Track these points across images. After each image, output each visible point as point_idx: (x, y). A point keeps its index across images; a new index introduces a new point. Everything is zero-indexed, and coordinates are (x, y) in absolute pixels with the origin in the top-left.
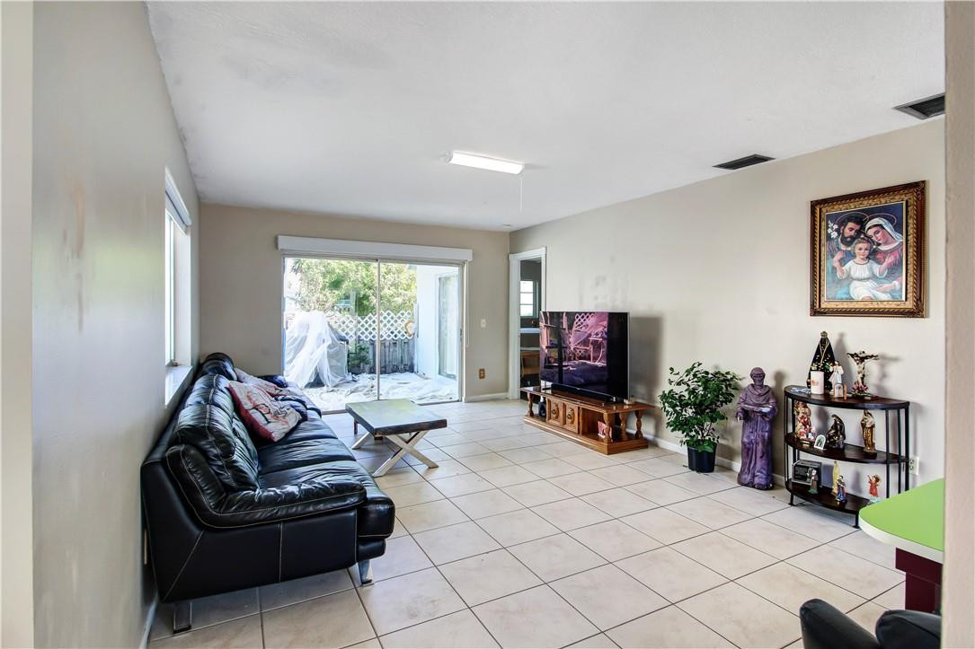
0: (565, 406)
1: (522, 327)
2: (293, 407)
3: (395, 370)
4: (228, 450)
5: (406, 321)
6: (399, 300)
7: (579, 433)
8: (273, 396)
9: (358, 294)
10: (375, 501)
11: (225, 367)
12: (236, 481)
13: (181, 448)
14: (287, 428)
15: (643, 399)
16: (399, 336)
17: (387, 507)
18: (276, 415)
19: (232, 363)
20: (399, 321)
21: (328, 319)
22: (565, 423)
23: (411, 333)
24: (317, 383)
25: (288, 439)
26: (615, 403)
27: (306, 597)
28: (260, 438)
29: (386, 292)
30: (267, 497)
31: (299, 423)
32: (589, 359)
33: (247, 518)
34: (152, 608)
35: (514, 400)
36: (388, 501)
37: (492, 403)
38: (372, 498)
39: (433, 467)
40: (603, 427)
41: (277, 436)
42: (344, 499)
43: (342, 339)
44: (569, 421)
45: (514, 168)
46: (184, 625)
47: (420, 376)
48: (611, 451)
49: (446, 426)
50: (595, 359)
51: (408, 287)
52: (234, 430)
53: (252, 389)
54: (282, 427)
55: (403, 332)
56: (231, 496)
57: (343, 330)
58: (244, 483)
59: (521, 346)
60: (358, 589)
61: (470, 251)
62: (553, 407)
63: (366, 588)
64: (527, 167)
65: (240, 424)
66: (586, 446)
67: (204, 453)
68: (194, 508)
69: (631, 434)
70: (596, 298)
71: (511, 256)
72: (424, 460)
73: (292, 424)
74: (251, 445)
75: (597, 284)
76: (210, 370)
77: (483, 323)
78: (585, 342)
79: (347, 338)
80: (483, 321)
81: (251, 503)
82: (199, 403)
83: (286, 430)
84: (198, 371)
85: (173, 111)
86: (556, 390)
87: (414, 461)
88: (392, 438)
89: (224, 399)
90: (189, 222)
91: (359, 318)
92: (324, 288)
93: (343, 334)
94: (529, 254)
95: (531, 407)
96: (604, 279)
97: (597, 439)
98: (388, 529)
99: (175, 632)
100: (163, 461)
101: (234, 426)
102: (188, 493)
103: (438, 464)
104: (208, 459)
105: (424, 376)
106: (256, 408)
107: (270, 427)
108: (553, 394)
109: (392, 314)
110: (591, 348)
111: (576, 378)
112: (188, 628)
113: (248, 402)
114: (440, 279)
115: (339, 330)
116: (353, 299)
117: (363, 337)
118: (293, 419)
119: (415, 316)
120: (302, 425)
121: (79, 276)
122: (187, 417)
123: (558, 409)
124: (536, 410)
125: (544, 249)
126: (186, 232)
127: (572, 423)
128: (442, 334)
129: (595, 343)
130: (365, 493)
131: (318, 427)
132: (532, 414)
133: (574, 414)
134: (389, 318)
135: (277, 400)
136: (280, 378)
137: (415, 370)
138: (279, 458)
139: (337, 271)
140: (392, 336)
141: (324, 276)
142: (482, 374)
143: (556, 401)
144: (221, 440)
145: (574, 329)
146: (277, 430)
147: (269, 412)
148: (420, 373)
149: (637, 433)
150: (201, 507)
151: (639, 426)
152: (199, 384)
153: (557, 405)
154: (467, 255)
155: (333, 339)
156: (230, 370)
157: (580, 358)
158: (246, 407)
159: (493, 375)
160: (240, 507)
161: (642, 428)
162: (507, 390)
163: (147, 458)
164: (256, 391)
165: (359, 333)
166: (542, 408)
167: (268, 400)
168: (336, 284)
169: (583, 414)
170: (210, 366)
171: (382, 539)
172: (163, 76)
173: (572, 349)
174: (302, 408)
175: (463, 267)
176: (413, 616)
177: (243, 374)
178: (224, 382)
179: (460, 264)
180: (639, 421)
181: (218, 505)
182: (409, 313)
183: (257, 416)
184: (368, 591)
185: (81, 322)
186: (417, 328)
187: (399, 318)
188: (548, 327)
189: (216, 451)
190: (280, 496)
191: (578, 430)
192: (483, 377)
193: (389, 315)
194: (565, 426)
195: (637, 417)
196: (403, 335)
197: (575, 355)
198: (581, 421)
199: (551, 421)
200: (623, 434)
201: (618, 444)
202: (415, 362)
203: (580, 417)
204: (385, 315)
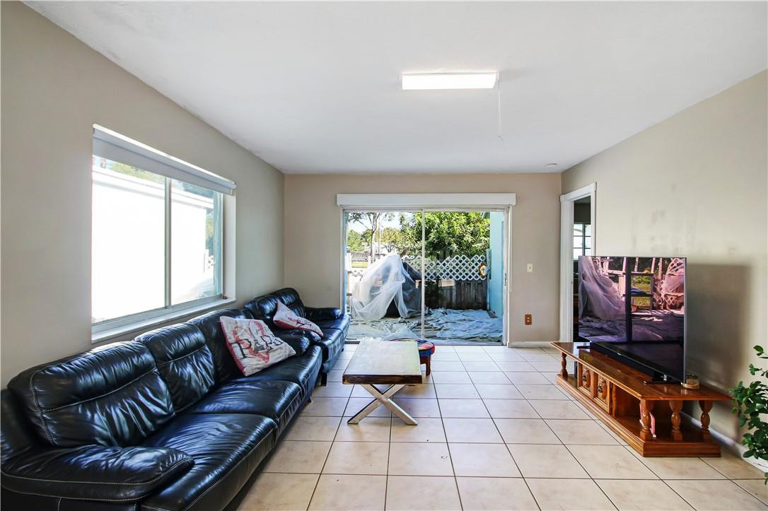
0: (596, 376)
5: (480, 265)
6: (478, 246)
7: (610, 413)
15: (718, 381)
16: (473, 277)
18: (255, 350)
20: (473, 265)
22: (596, 395)
23: (484, 274)
37: (537, 351)
41: (249, 371)
44: (600, 394)
45: (485, 80)
47: (491, 314)
48: (648, 452)
54: (258, 363)
55: (477, 274)
61: (513, 196)
62: (584, 372)
66: (619, 434)
70: (653, 239)
71: (563, 197)
73: (274, 360)
75: (654, 221)
77: (530, 268)
80: (530, 266)
83: (265, 365)
86: (594, 350)
90: (233, 186)
91: (438, 262)
94: (578, 194)
95: (565, 365)
105: (494, 315)
106: (238, 342)
107: (245, 362)
109: (467, 259)
113: (232, 337)
117: (440, 277)
118: (278, 355)
119: (488, 260)
123: (589, 377)
125: (593, 185)
127: (604, 398)
132: (565, 375)
133: (605, 387)
134: (464, 262)
136: (337, 310)
137: (488, 308)
142: (528, 320)
143: (587, 367)
146: (250, 365)
147: (249, 347)
148: (492, 311)
153: (588, 371)
154: (510, 199)
155: (406, 278)
157: (672, 307)
158: (229, 341)
159: (541, 323)
161: (710, 422)
162: (558, 338)
164: (243, 326)
169: (616, 394)
175: (508, 212)
179: (506, 209)
180: (706, 412)
182: (482, 258)
183: (236, 350)
186: (490, 270)
187: (473, 262)
191: (611, 409)
192: (530, 323)
193: (464, 258)
194: (596, 400)
195: (703, 410)
196: (477, 277)
197: (666, 303)
198: (614, 399)
199: (582, 389)
200: (676, 430)
201: (663, 445)
202: (488, 300)
203: (613, 395)
204: (461, 258)
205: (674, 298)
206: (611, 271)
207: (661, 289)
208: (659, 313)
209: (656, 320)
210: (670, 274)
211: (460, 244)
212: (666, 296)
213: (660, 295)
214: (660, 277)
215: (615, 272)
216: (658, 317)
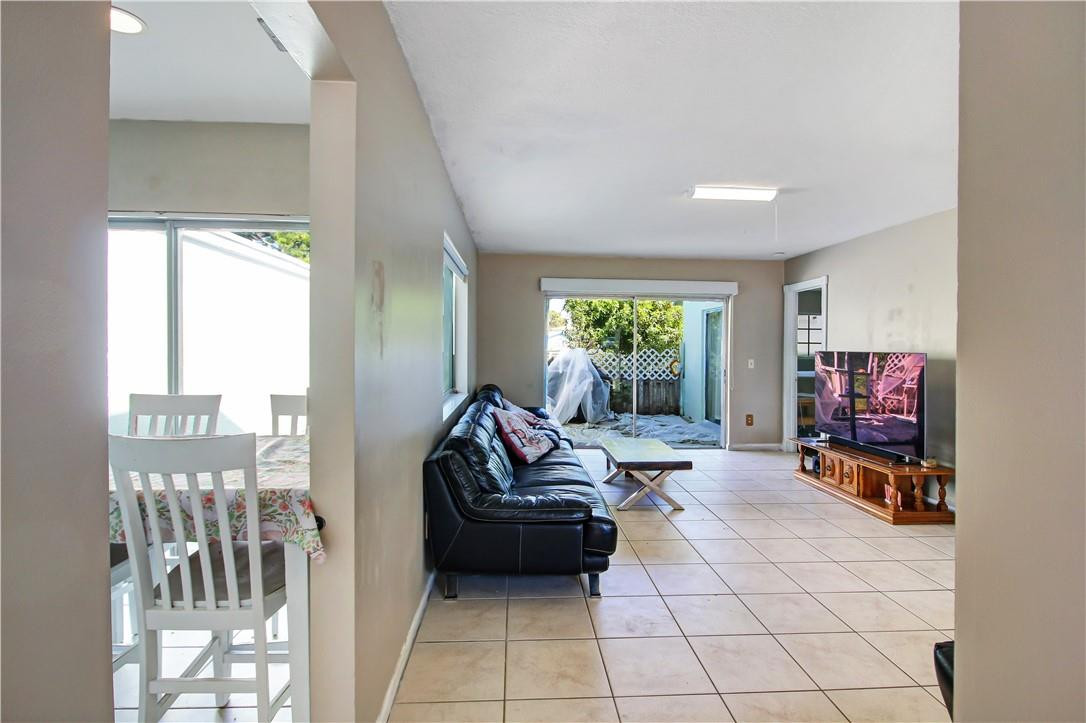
0: (841, 462)
1: (799, 370)
2: (546, 435)
3: (659, 411)
4: (484, 461)
5: (671, 360)
6: (666, 338)
7: (858, 495)
8: (531, 424)
9: (623, 331)
10: (600, 520)
11: (493, 396)
12: (490, 485)
13: (450, 452)
14: (540, 453)
16: (664, 376)
17: (609, 527)
18: (531, 440)
19: (501, 394)
20: (664, 360)
21: (592, 357)
22: (842, 482)
23: (676, 373)
24: (579, 418)
25: (542, 462)
26: (907, 464)
27: (543, 595)
28: (516, 458)
29: (652, 329)
30: (511, 501)
31: (551, 450)
32: (902, 413)
33: (496, 515)
34: (432, 577)
35: (789, 453)
36: (612, 523)
37: (761, 453)
38: (598, 518)
39: (679, 509)
40: (890, 490)
41: (531, 459)
42: (573, 512)
43: (605, 378)
44: (846, 480)
45: (767, 194)
46: (452, 594)
47: (686, 420)
48: (898, 520)
49: (691, 468)
50: (909, 412)
51: (676, 324)
52: (493, 447)
53: (514, 417)
54: (534, 451)
55: (668, 372)
56: (484, 495)
57: (606, 368)
58: (496, 489)
59: (799, 392)
60: (588, 599)
61: (735, 284)
62: (828, 462)
63: (595, 599)
64: (781, 192)
65: (500, 444)
66: (867, 511)
67: (466, 459)
68: (458, 499)
69: (932, 505)
70: (890, 335)
71: (786, 288)
72: (670, 501)
73: (545, 450)
74: (507, 462)
75: (891, 318)
76: (482, 398)
77: (751, 364)
78: (898, 390)
79: (610, 376)
80: (751, 361)
81: (497, 503)
82: (468, 422)
83: (540, 455)
84: (473, 398)
85: (451, 185)
86: (835, 443)
87: (660, 501)
88: (635, 473)
89: (488, 423)
90: (466, 272)
91: (622, 357)
92: (587, 326)
93: (606, 372)
94: (806, 285)
95: (803, 460)
96: (900, 312)
97: (884, 505)
98: (612, 548)
99: (446, 597)
100: (437, 461)
101: (493, 444)
102: (454, 487)
103: (684, 507)
104: (468, 464)
105: (690, 420)
106: (514, 432)
107: (525, 450)
108: (831, 448)
109: (656, 353)
110: (904, 398)
111: (875, 433)
112: (455, 597)
113: (508, 427)
114: (707, 315)
115: (602, 368)
116: (617, 337)
117: (626, 376)
118: (546, 446)
119: (681, 355)
120: (554, 453)
121: (381, 324)
122: (457, 431)
123: (834, 465)
124: (809, 465)
125: (825, 278)
126: (464, 281)
127: (851, 482)
128: (710, 376)
129: (909, 391)
130: (591, 511)
131: (567, 456)
132: (803, 469)
133: (852, 472)
134: (652, 357)
135: (534, 428)
136: (542, 410)
137: (681, 412)
138: (532, 476)
139: (600, 309)
140: (656, 376)
141: (588, 314)
142: (750, 420)
143: (832, 456)
144: (479, 450)
145: (885, 373)
146: (531, 453)
147: (525, 437)
148: (686, 416)
149: (939, 505)
150: (464, 501)
151: (942, 495)
152: (471, 409)
153: (832, 461)
154: (732, 288)
155: (594, 377)
156: (498, 400)
157: (892, 411)
158: (506, 431)
159: (763, 423)
160: (490, 505)
161: (946, 498)
162: (780, 440)
163: (428, 457)
164: (515, 417)
165: (622, 372)
166: (817, 463)
167: (524, 427)
168: (600, 322)
169: (864, 475)
170: (483, 394)
171: (606, 555)
172: (443, 161)
173: (880, 398)
174: (555, 437)
175: (727, 303)
176: (631, 630)
177: (509, 404)
178: (491, 408)
179: (726, 298)
180: (942, 488)
181: (475, 501)
182: (674, 353)
183: (514, 439)
184: (596, 603)
185: (382, 353)
186: (683, 368)
187: (664, 357)
188: (841, 373)
189: (475, 459)
190: (520, 502)
191: (858, 492)
192: (751, 424)
193: (653, 353)
194: (843, 486)
195: (940, 484)
196: (668, 375)
197: (884, 407)
198: (861, 482)
199: (826, 479)
200: (918, 503)
201: (909, 514)
202: (681, 404)
203: (861, 477)
204: (649, 353)
205: (895, 402)
206: (823, 367)
207: (877, 391)
208: (879, 417)
209: (876, 423)
210: (887, 375)
211: (645, 336)
212: (883, 399)
213: (877, 398)
214: (874, 377)
215: (828, 368)
216: (878, 421)
